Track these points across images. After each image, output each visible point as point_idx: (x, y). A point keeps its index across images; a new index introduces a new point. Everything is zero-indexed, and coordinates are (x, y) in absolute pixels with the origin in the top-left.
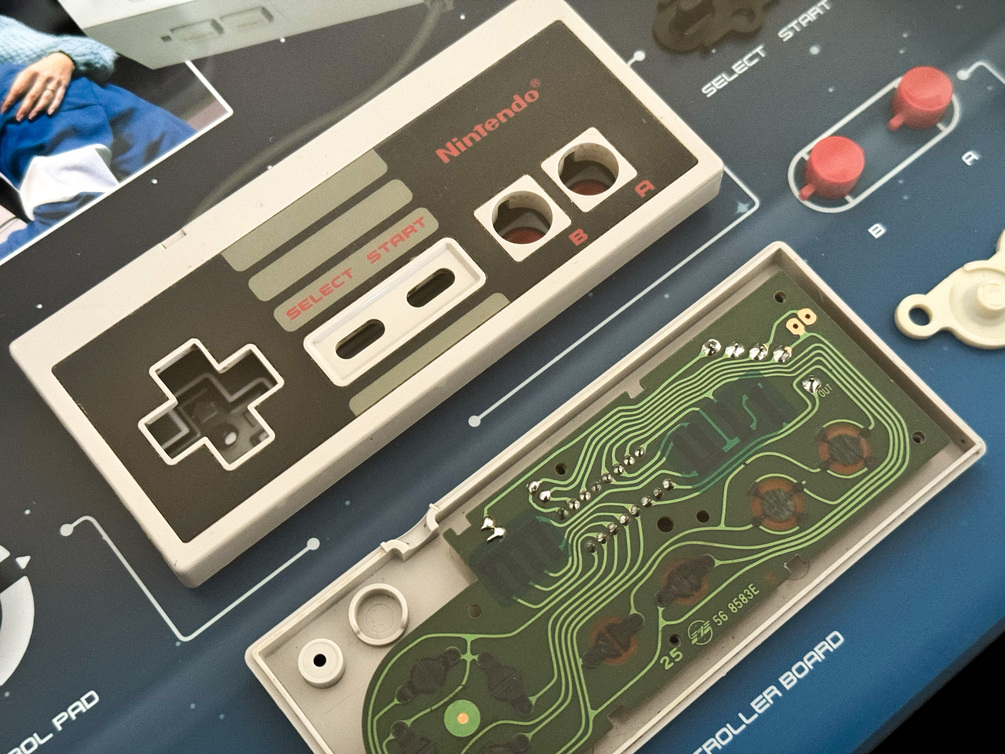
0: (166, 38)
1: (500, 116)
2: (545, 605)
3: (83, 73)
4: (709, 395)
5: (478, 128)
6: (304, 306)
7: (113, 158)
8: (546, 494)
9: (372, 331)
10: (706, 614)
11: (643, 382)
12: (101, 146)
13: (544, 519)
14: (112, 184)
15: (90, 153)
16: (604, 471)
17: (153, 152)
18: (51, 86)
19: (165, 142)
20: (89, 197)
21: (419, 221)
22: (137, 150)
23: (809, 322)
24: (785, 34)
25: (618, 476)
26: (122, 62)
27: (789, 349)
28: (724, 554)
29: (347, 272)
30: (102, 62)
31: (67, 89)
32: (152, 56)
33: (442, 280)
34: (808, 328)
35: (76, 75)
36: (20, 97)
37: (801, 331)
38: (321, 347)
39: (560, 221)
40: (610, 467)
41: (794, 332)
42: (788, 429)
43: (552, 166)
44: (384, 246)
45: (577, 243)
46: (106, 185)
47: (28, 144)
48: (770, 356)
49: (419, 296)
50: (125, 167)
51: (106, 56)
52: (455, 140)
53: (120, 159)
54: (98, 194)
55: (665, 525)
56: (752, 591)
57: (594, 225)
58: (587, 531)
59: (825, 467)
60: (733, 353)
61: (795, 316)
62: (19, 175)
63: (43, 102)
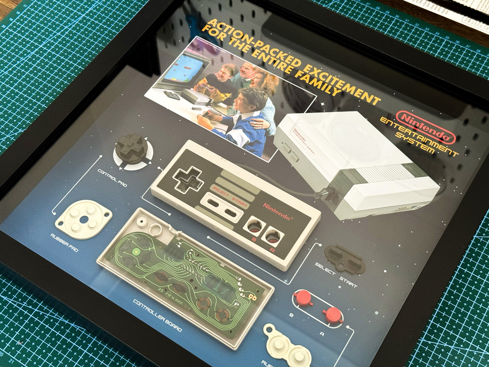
0: (282, 143)
1: (280, 213)
2: (165, 260)
3: (267, 131)
4: (226, 281)
5: (275, 210)
6: (217, 189)
8: (190, 253)
9: (216, 205)
10: (173, 294)
11: (225, 266)
12: (249, 141)
13: (185, 254)
15: (247, 139)
16: (200, 264)
17: (251, 151)
18: (261, 126)
19: (255, 152)
20: (236, 143)
21: (246, 205)
22: (251, 148)
23: (253, 299)
24: (342, 279)
25: (200, 267)
26: (273, 137)
27: (244, 296)
28: (188, 295)
29: (227, 195)
30: (271, 133)
31: (262, 129)
32: (276, 142)
33: (234, 215)
34: (251, 299)
35: (266, 129)
36: (255, 121)
37: (250, 298)
38: (208, 196)
39: (257, 234)
40: (201, 265)
41: (249, 296)
42: (224, 301)
43: (271, 229)
44: (238, 200)
45: (252, 240)
46: (240, 145)
47: (245, 127)
48: (241, 292)
49: (228, 212)
51: (273, 133)
52: (270, 206)
53: (248, 145)
54: (237, 145)
55: (192, 281)
56: (181, 303)
57: (258, 242)
58: (185, 264)
59: (217, 312)
60: (239, 284)
61: (254, 295)
62: (236, 128)
63: (256, 126)
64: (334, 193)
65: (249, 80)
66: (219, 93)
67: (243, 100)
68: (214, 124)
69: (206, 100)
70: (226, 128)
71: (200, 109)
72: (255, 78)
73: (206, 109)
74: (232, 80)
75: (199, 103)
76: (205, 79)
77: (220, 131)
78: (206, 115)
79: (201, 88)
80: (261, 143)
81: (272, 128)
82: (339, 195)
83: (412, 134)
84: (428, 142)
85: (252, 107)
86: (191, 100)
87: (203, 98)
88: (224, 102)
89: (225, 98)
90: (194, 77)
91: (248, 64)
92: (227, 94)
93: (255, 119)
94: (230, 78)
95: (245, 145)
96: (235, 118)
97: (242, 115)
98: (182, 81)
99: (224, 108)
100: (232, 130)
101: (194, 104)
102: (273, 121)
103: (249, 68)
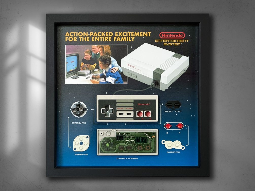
7: (116, 81)
9: (122, 114)
15: (114, 79)
18: (115, 70)
19: (120, 83)
20: (111, 83)
21: (132, 108)
22: (118, 82)
24: (176, 111)
29: (124, 108)
31: (116, 72)
32: (125, 74)
33: (130, 114)
35: (118, 71)
36: (112, 70)
42: (145, 143)
44: (128, 108)
45: (142, 119)
46: (113, 83)
47: (110, 74)
49: (128, 114)
51: (121, 71)
61: (153, 136)
62: (107, 77)
63: (113, 71)
65: (98, 53)
66: (91, 66)
67: (102, 63)
68: (98, 80)
69: (89, 72)
70: (103, 79)
71: (89, 77)
72: (100, 51)
73: (91, 76)
74: (92, 57)
75: (87, 75)
76: (82, 63)
77: (102, 82)
78: (93, 78)
79: (83, 68)
80: (120, 78)
81: (120, 69)
82: (158, 82)
83: (169, 41)
84: (176, 41)
85: (107, 65)
86: (83, 75)
87: (87, 72)
88: (96, 68)
89: (95, 66)
90: (77, 65)
91: (93, 46)
92: (95, 64)
93: (111, 69)
94: (91, 57)
96: (104, 72)
97: (106, 70)
98: (74, 69)
99: (98, 71)
100: (107, 79)
101: (85, 76)
102: (118, 65)
103: (95, 47)
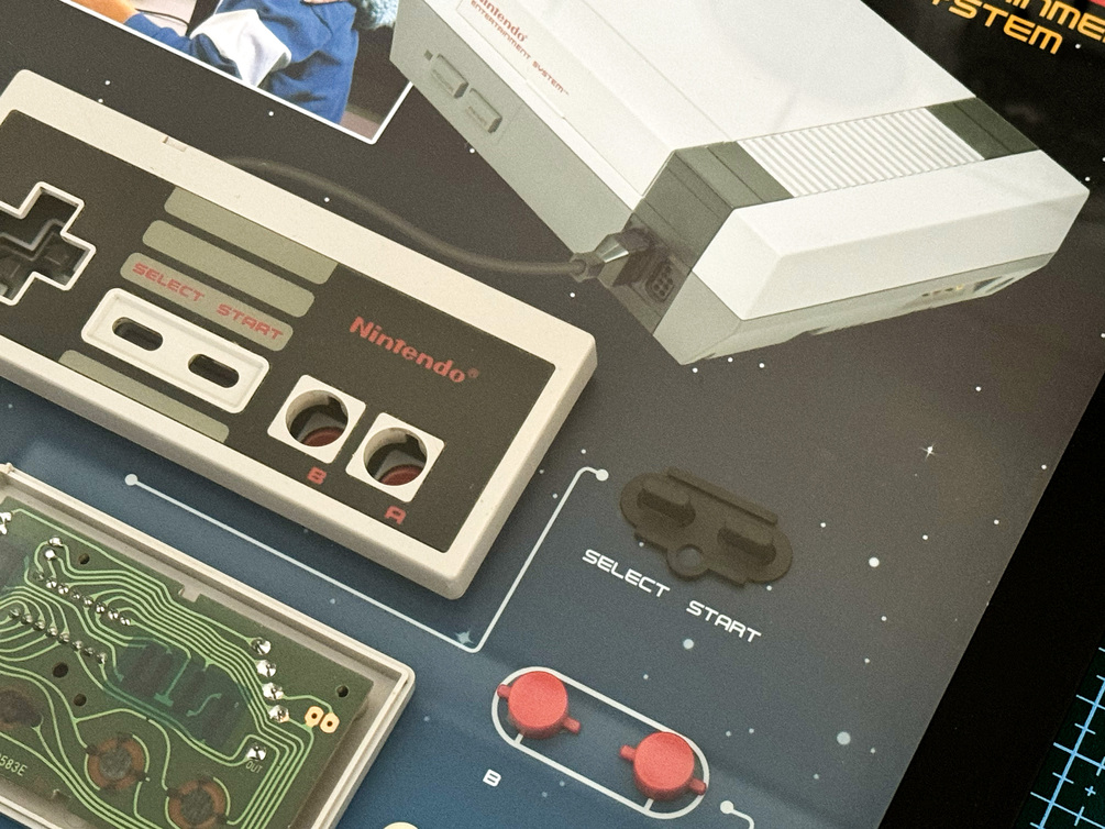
0: (429, 55)
1: (423, 356)
4: (209, 662)
5: (401, 343)
6: (150, 274)
7: (285, 71)
8: (50, 554)
11: (201, 597)
12: (289, 56)
13: (27, 560)
14: (253, 83)
15: (277, 49)
16: (95, 596)
17: (301, 99)
19: (312, 104)
23: (325, 728)
24: (695, 608)
25: (92, 608)
27: (287, 718)
28: (49, 733)
29: (199, 294)
30: (379, 15)
34: (317, 728)
35: (356, 3)
37: (310, 723)
38: (116, 305)
39: (327, 453)
40: (100, 601)
41: (308, 717)
42: (199, 746)
43: (385, 423)
44: (238, 314)
45: (310, 478)
46: (250, 77)
48: (271, 703)
50: (277, 85)
51: (387, 17)
52: (378, 327)
54: (238, 76)
55: (60, 671)
56: (20, 769)
57: (336, 483)
58: (28, 604)
59: (172, 793)
60: (262, 667)
61: (326, 711)
62: (229, 5)
64: (650, 251)
70: (186, 7)
82: (673, 259)
95: (270, 75)
100: (215, 17)
